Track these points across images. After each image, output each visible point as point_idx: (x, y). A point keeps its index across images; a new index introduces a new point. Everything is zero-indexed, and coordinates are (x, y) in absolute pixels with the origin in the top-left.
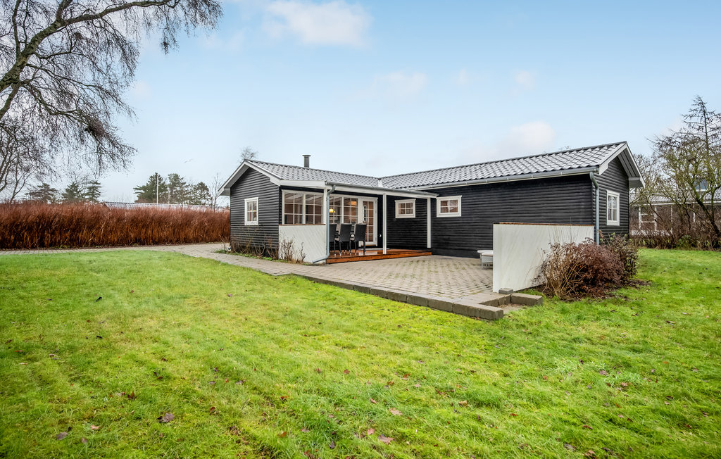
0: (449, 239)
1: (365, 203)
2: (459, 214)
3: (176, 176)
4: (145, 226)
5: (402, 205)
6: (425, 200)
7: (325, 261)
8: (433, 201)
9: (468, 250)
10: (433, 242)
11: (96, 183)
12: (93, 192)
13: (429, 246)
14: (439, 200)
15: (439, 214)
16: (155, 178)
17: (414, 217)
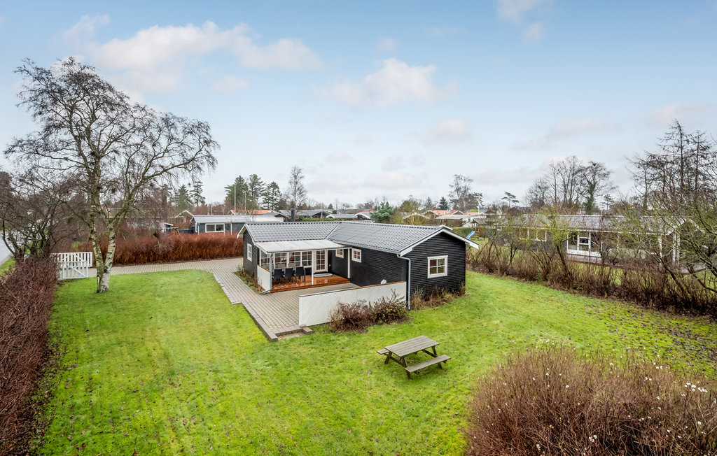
0: (356, 275)
2: (360, 261)
3: (255, 177)
4: (206, 247)
6: (347, 250)
7: (269, 292)
8: (351, 250)
10: (351, 274)
11: (200, 182)
13: (349, 277)
15: (353, 259)
16: (240, 180)
17: (343, 258)
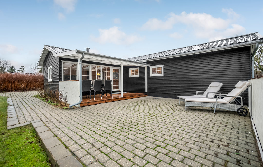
0: (157, 88)
1: (114, 70)
2: (162, 74)
5: (133, 71)
6: (144, 68)
7: (79, 105)
8: (148, 68)
9: (168, 94)
10: (148, 89)
12: (22, 70)
13: (146, 91)
14: (151, 68)
15: (152, 75)
17: (139, 76)
